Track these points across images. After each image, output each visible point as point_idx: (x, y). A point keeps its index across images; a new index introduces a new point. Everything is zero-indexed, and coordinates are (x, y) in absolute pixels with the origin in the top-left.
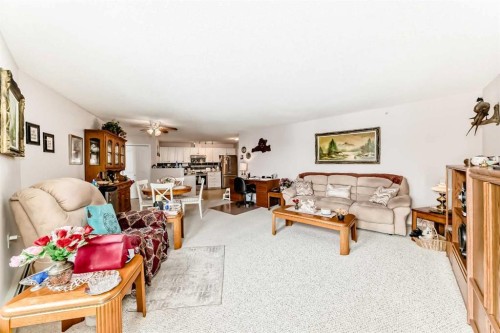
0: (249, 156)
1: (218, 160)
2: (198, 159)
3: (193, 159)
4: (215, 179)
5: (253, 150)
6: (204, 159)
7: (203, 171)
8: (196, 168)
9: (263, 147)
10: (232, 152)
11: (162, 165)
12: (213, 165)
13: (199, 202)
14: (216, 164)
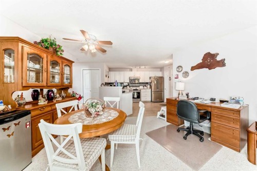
0: (186, 74)
1: (148, 81)
2: (134, 80)
3: (131, 80)
4: (146, 94)
5: (193, 68)
6: (138, 80)
7: (137, 88)
8: (133, 86)
9: (210, 62)
10: (159, 74)
11: (110, 84)
12: (145, 84)
13: (137, 142)
14: (147, 83)
